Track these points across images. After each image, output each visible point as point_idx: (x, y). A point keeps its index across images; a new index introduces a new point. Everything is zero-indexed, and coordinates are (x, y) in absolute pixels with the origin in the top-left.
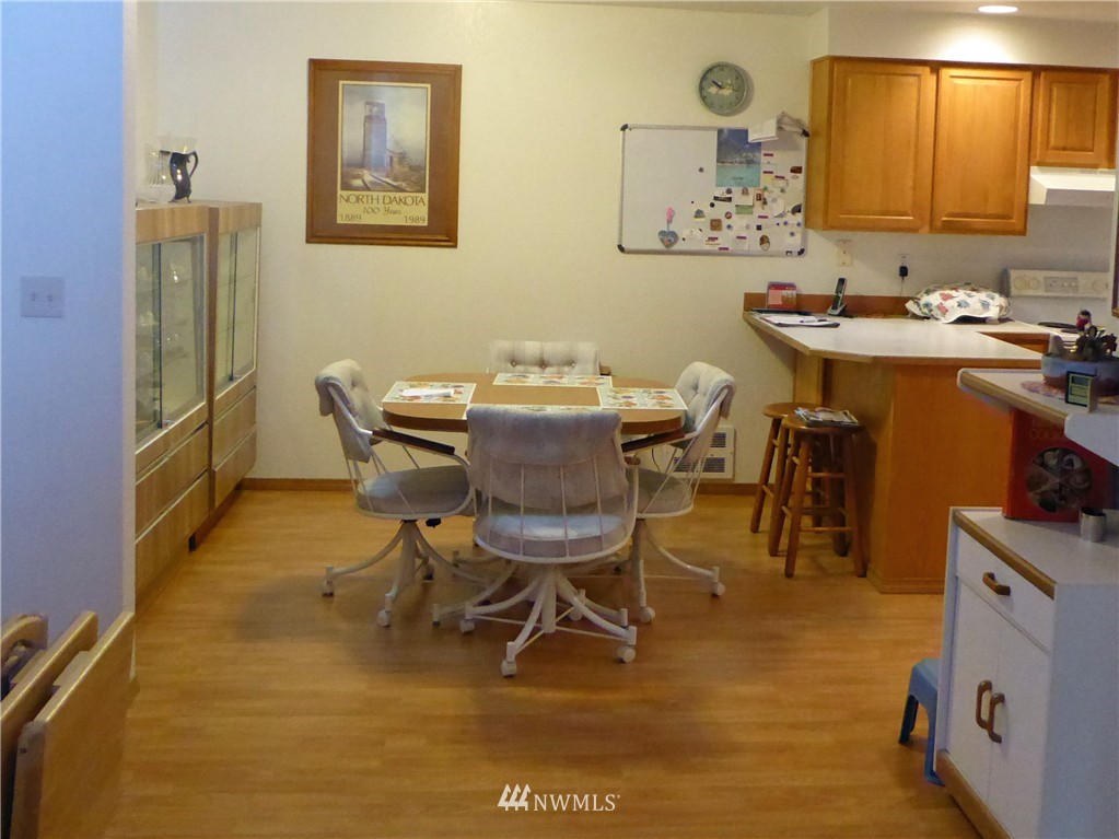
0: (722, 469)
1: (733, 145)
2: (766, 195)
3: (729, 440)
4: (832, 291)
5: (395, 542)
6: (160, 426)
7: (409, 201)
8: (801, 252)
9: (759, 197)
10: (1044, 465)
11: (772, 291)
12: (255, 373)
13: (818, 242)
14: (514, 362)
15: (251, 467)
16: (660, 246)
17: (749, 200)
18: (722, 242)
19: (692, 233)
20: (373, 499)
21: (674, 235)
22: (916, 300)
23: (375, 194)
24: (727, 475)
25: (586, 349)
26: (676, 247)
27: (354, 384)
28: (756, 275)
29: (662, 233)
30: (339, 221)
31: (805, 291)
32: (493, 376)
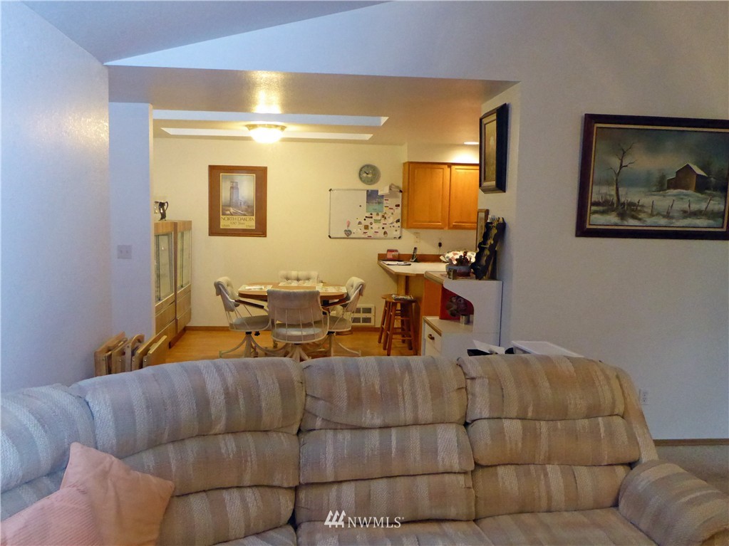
0: (370, 322)
1: (372, 196)
2: (385, 215)
3: (373, 311)
4: (412, 253)
5: (243, 342)
6: (160, 300)
7: (248, 219)
8: (400, 238)
9: (383, 216)
10: (451, 302)
11: (389, 253)
12: (190, 285)
13: (406, 233)
14: (288, 279)
15: (190, 321)
16: (344, 236)
17: (379, 218)
18: (369, 234)
19: (357, 231)
20: (236, 325)
21: (350, 231)
22: (444, 256)
23: (235, 217)
24: (372, 324)
25: (314, 274)
26: (351, 236)
27: (228, 286)
28: (382, 247)
29: (345, 231)
30: (221, 227)
31: (401, 253)
32: (279, 283)
